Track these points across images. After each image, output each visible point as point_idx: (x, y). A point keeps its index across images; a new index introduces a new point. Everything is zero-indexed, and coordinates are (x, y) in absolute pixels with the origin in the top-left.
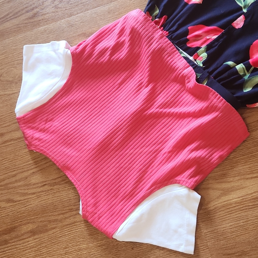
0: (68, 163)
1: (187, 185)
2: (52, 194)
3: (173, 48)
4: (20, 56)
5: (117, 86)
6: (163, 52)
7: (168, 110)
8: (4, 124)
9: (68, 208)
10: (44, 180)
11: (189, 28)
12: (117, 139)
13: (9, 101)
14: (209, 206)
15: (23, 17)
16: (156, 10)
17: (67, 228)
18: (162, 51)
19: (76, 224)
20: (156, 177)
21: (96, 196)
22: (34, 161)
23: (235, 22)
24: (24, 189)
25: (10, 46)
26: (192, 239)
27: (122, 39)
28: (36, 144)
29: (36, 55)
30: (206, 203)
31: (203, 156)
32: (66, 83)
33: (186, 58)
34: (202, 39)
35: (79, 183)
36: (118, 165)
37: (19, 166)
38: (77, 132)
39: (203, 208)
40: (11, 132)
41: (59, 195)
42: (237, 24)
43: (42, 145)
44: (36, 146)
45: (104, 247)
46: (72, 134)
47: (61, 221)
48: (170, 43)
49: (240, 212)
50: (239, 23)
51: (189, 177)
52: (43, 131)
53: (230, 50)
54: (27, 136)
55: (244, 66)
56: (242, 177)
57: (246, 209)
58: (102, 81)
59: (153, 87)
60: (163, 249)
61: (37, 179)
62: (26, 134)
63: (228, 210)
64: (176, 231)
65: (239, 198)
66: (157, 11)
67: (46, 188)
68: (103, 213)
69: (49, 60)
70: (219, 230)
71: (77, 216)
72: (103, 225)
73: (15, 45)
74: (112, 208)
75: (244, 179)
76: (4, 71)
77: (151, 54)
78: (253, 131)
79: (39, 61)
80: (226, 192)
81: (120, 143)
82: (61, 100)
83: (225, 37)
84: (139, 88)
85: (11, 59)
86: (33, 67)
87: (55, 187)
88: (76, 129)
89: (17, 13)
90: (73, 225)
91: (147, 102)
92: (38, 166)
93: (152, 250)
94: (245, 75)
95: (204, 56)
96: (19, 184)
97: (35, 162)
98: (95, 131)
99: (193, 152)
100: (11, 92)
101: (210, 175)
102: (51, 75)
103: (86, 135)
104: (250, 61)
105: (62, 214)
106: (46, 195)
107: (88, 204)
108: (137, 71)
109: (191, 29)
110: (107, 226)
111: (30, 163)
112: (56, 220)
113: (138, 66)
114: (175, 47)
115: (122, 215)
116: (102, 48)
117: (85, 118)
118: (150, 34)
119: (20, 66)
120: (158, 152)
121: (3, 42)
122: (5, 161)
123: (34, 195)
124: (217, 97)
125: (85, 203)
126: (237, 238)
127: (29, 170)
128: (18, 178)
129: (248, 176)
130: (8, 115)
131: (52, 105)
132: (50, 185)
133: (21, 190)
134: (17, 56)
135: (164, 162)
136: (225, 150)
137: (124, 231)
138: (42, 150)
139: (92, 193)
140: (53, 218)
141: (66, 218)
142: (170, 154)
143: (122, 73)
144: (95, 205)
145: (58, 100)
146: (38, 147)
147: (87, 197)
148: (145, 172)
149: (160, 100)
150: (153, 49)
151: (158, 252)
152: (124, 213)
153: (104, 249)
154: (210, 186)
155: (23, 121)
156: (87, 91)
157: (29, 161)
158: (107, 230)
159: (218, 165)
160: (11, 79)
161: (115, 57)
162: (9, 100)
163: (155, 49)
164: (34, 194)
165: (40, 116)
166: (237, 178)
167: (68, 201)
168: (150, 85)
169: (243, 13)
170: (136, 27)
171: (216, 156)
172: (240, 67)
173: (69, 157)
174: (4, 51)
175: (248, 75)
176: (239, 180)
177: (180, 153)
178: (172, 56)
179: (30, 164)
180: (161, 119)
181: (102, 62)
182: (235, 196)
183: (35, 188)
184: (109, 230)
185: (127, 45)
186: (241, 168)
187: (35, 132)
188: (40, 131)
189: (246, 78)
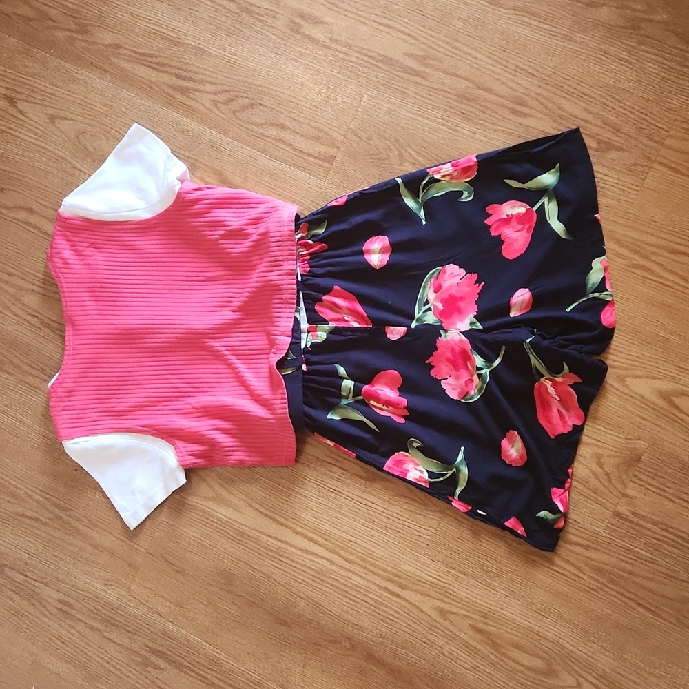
0: (78, 318)
1: (181, 459)
2: (36, 334)
3: (293, 299)
4: (124, 129)
5: (202, 278)
6: (278, 292)
7: (233, 359)
8: (42, 199)
9: (41, 365)
10: (39, 310)
11: (336, 287)
12: (152, 340)
13: (68, 176)
14: (190, 498)
15: (166, 78)
16: (322, 228)
17: (24, 386)
18: (277, 290)
19: (37, 391)
20: (159, 420)
21: (79, 382)
22: (45, 277)
23: (392, 328)
24: (9, 300)
25: (121, 102)
26: (144, 515)
27: (251, 230)
28: (57, 264)
29: (142, 148)
30: (189, 492)
31: (222, 444)
32: (147, 220)
33: (297, 322)
34: (338, 312)
35: (71, 352)
36: (130, 369)
37: (24, 268)
38: (115, 290)
39: (182, 494)
40: (43, 216)
41: (42, 342)
42: (392, 333)
43: (63, 270)
44: (56, 267)
45: (48, 442)
46: (109, 288)
47: (23, 372)
48: (294, 289)
49: (214, 531)
50: (395, 333)
51: (190, 453)
52: (78, 253)
53: (357, 355)
54: (55, 246)
55: (352, 387)
56: (248, 500)
57: (223, 534)
58: (190, 255)
59: (238, 319)
60: (107, 498)
61: (32, 301)
62: (55, 241)
63: (204, 519)
64: (133, 493)
65: (226, 517)
66: (321, 231)
67: (35, 321)
68: (72, 408)
69: (151, 170)
70: (178, 530)
71: (44, 383)
72: (61, 422)
73: (128, 107)
74: (86, 411)
75: (248, 503)
76: (91, 130)
77: (263, 282)
78: (302, 463)
79: (139, 158)
80: (218, 500)
81: (152, 348)
82: (127, 235)
83: (366, 334)
84: (225, 304)
85: (110, 122)
86: (127, 160)
87: (46, 329)
88: (117, 286)
89: (163, 65)
90: (34, 389)
91: (217, 329)
92: (44, 288)
93: (95, 488)
94: (347, 398)
95: (322, 336)
96: (8, 289)
97: (43, 279)
98: (136, 308)
99: (217, 431)
100: (79, 167)
101: (218, 468)
102: (140, 191)
103: (124, 304)
104: (366, 387)
105: (30, 366)
106: (29, 330)
107: (63, 385)
108: (238, 281)
109: (337, 290)
110: (64, 426)
111: (37, 274)
112: (18, 367)
113: (244, 277)
114: (296, 298)
115: (90, 428)
116: (219, 218)
117: (138, 282)
118: (281, 258)
119: (113, 142)
120: (185, 395)
121: (117, 89)
122: (12, 247)
123: (15, 318)
124: (283, 401)
125: (60, 380)
126: (189, 553)
127: (30, 282)
128: (12, 279)
129: (254, 504)
130: (56, 193)
131: (112, 231)
132: (42, 322)
133: (5, 298)
134: (121, 125)
135: (181, 411)
136: (252, 459)
137: (77, 446)
138: (58, 277)
139: (78, 375)
140: (17, 362)
141: (31, 374)
142: (193, 410)
143: (221, 269)
144: (71, 392)
145: (124, 231)
146: (57, 270)
147: (67, 376)
148: (153, 404)
149: (235, 340)
150: (269, 278)
151: (99, 496)
152: (95, 427)
153: (47, 444)
154: (208, 479)
155: (62, 223)
156: (166, 251)
157: (38, 272)
158: (60, 430)
159: (232, 466)
160: (91, 149)
161: (226, 244)
162: (70, 175)
163: (272, 281)
164: (16, 315)
165: (88, 232)
166: (242, 496)
167: (48, 358)
168: (237, 313)
169: (408, 327)
170: (272, 234)
171: (239, 456)
172: (348, 384)
173: (84, 313)
174: (109, 103)
175: (349, 401)
176: (242, 500)
177: (205, 418)
178: (284, 305)
179: (36, 276)
180: (218, 362)
181: (207, 235)
182: (224, 512)
183: (22, 310)
184: (63, 432)
185: (248, 243)
186: (255, 490)
187: (67, 247)
188: (75, 251)
189: (344, 402)
